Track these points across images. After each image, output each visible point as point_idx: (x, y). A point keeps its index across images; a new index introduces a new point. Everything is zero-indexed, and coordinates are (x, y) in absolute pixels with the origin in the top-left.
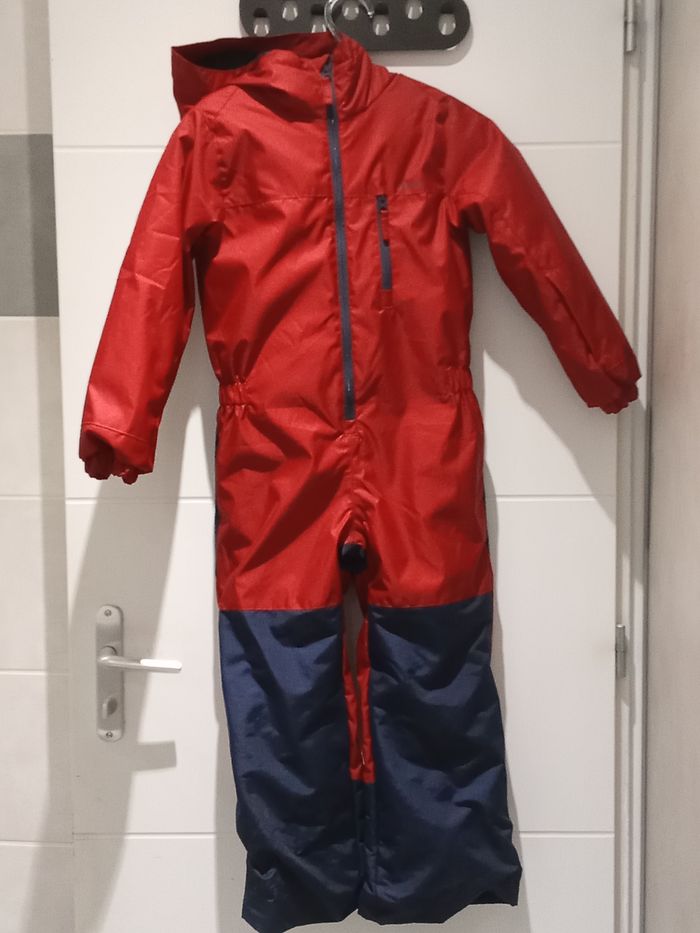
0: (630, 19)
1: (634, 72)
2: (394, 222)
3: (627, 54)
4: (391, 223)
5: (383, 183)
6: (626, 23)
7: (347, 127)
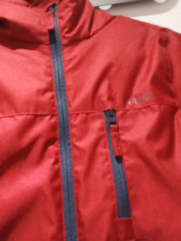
2: (127, 136)
4: (123, 138)
5: (111, 98)
7: (71, 51)
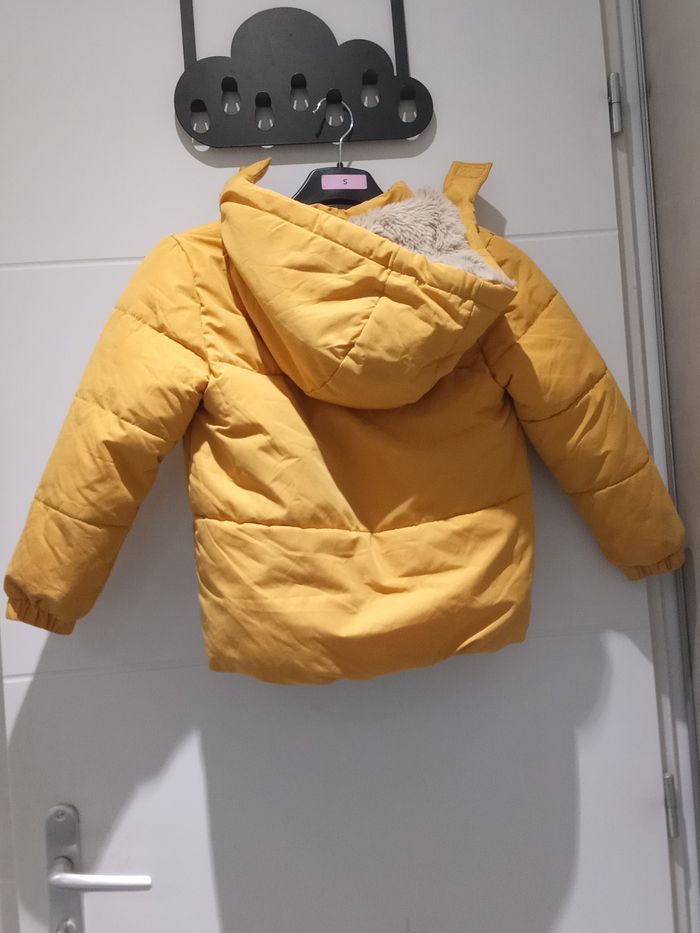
0: (614, 99)
1: (622, 156)
3: (614, 136)
6: (610, 104)
